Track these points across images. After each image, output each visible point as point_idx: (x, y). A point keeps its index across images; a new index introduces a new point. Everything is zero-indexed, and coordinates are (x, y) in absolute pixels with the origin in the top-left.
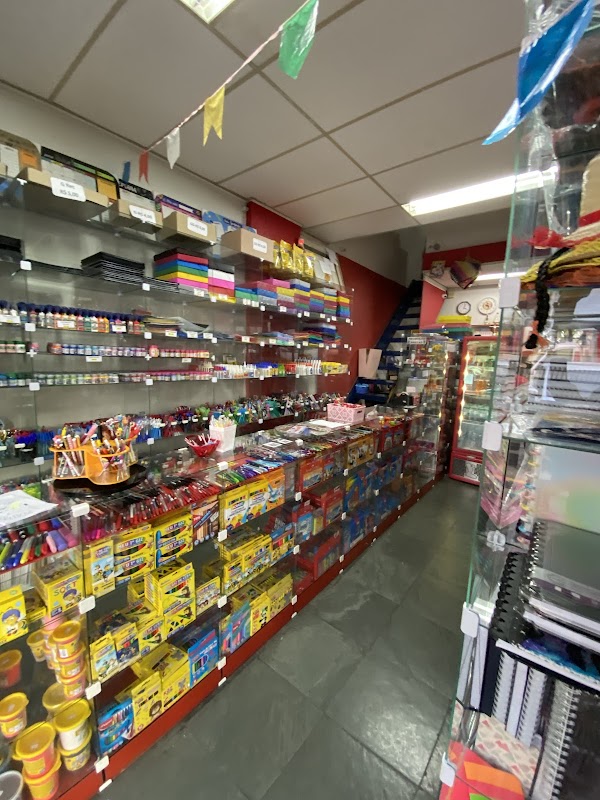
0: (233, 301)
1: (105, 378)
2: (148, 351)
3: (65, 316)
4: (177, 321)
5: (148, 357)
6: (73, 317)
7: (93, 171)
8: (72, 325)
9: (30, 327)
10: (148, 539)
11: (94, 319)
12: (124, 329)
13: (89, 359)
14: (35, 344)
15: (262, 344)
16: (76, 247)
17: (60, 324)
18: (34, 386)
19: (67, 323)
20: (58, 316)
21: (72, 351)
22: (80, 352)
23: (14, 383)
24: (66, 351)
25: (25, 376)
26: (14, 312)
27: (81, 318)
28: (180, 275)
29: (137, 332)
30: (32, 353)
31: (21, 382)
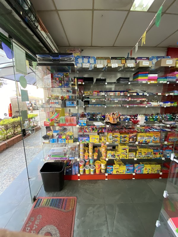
0: (156, 83)
1: (118, 105)
2: (128, 99)
3: (112, 93)
4: (137, 91)
5: (128, 101)
6: (113, 93)
7: (121, 58)
8: (113, 94)
9: (106, 95)
10: (119, 136)
11: (117, 92)
12: (123, 94)
13: (115, 101)
14: (106, 99)
15: (167, 95)
16: (116, 77)
17: (111, 94)
18: (106, 107)
19: (112, 94)
20: (111, 93)
21: (112, 100)
22: (114, 100)
23: (103, 106)
24: (111, 100)
25: (104, 105)
26: (104, 93)
27: (114, 93)
28: (139, 78)
29: (126, 94)
30: (106, 100)
31: (104, 106)
